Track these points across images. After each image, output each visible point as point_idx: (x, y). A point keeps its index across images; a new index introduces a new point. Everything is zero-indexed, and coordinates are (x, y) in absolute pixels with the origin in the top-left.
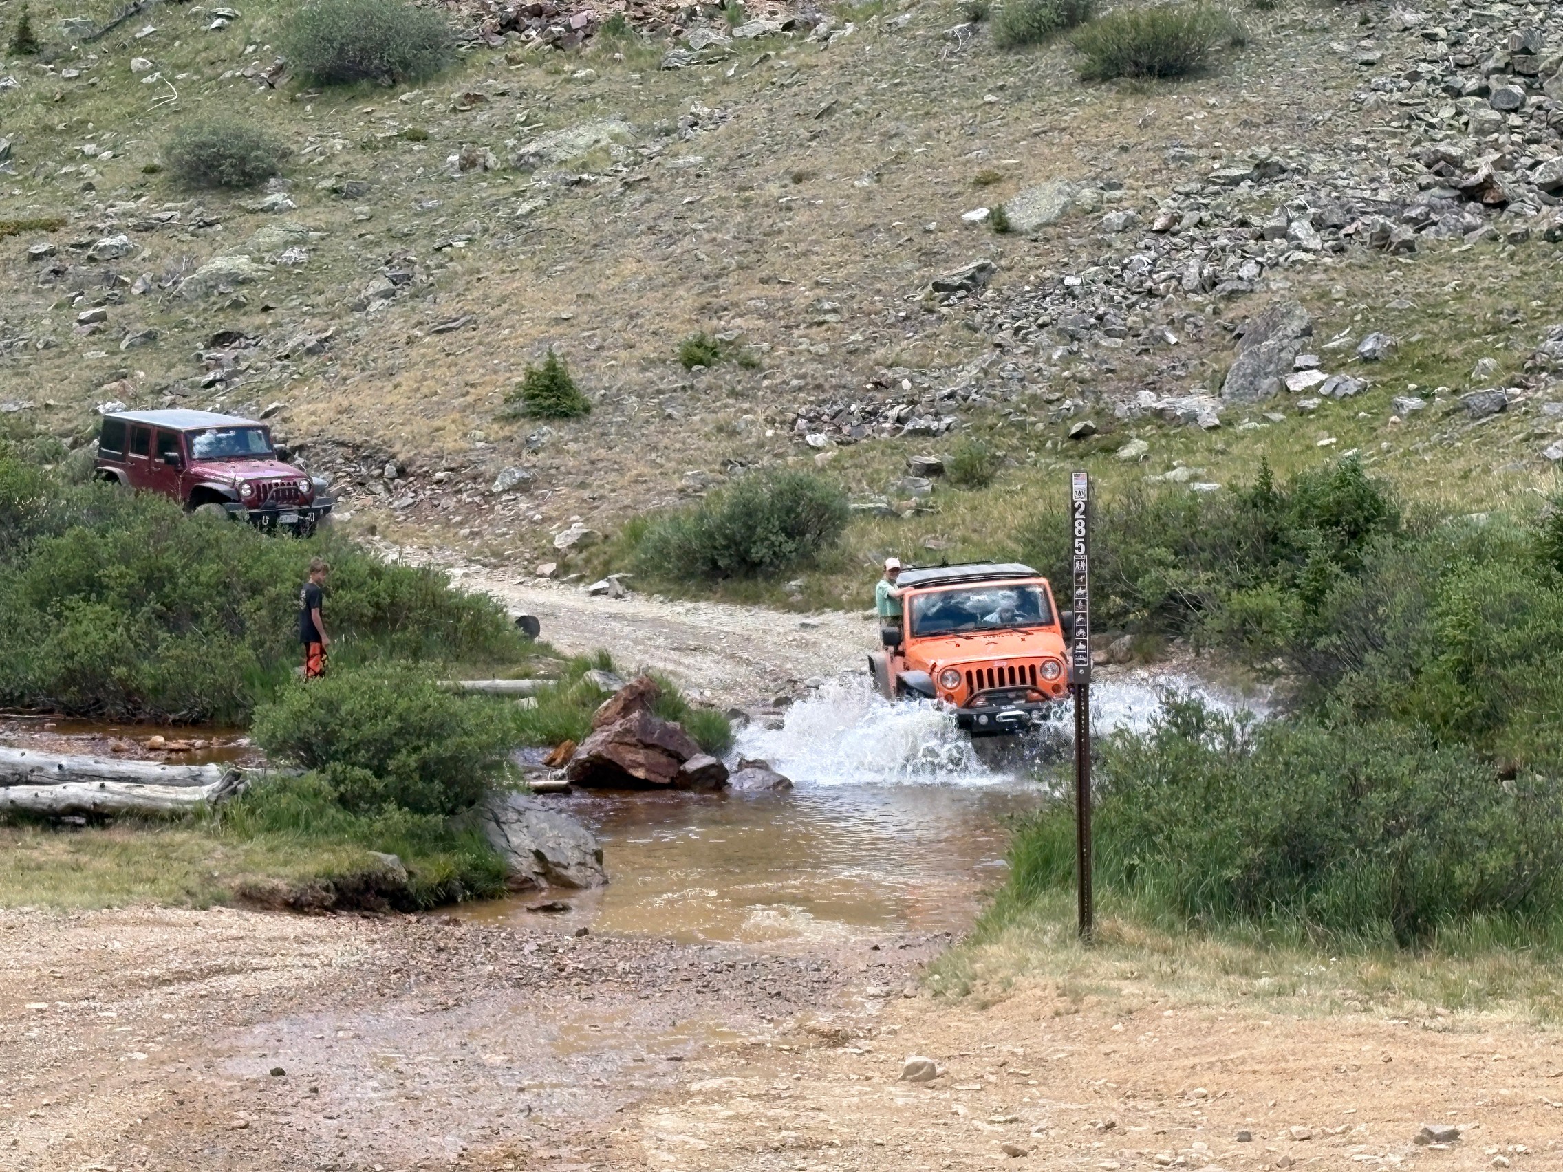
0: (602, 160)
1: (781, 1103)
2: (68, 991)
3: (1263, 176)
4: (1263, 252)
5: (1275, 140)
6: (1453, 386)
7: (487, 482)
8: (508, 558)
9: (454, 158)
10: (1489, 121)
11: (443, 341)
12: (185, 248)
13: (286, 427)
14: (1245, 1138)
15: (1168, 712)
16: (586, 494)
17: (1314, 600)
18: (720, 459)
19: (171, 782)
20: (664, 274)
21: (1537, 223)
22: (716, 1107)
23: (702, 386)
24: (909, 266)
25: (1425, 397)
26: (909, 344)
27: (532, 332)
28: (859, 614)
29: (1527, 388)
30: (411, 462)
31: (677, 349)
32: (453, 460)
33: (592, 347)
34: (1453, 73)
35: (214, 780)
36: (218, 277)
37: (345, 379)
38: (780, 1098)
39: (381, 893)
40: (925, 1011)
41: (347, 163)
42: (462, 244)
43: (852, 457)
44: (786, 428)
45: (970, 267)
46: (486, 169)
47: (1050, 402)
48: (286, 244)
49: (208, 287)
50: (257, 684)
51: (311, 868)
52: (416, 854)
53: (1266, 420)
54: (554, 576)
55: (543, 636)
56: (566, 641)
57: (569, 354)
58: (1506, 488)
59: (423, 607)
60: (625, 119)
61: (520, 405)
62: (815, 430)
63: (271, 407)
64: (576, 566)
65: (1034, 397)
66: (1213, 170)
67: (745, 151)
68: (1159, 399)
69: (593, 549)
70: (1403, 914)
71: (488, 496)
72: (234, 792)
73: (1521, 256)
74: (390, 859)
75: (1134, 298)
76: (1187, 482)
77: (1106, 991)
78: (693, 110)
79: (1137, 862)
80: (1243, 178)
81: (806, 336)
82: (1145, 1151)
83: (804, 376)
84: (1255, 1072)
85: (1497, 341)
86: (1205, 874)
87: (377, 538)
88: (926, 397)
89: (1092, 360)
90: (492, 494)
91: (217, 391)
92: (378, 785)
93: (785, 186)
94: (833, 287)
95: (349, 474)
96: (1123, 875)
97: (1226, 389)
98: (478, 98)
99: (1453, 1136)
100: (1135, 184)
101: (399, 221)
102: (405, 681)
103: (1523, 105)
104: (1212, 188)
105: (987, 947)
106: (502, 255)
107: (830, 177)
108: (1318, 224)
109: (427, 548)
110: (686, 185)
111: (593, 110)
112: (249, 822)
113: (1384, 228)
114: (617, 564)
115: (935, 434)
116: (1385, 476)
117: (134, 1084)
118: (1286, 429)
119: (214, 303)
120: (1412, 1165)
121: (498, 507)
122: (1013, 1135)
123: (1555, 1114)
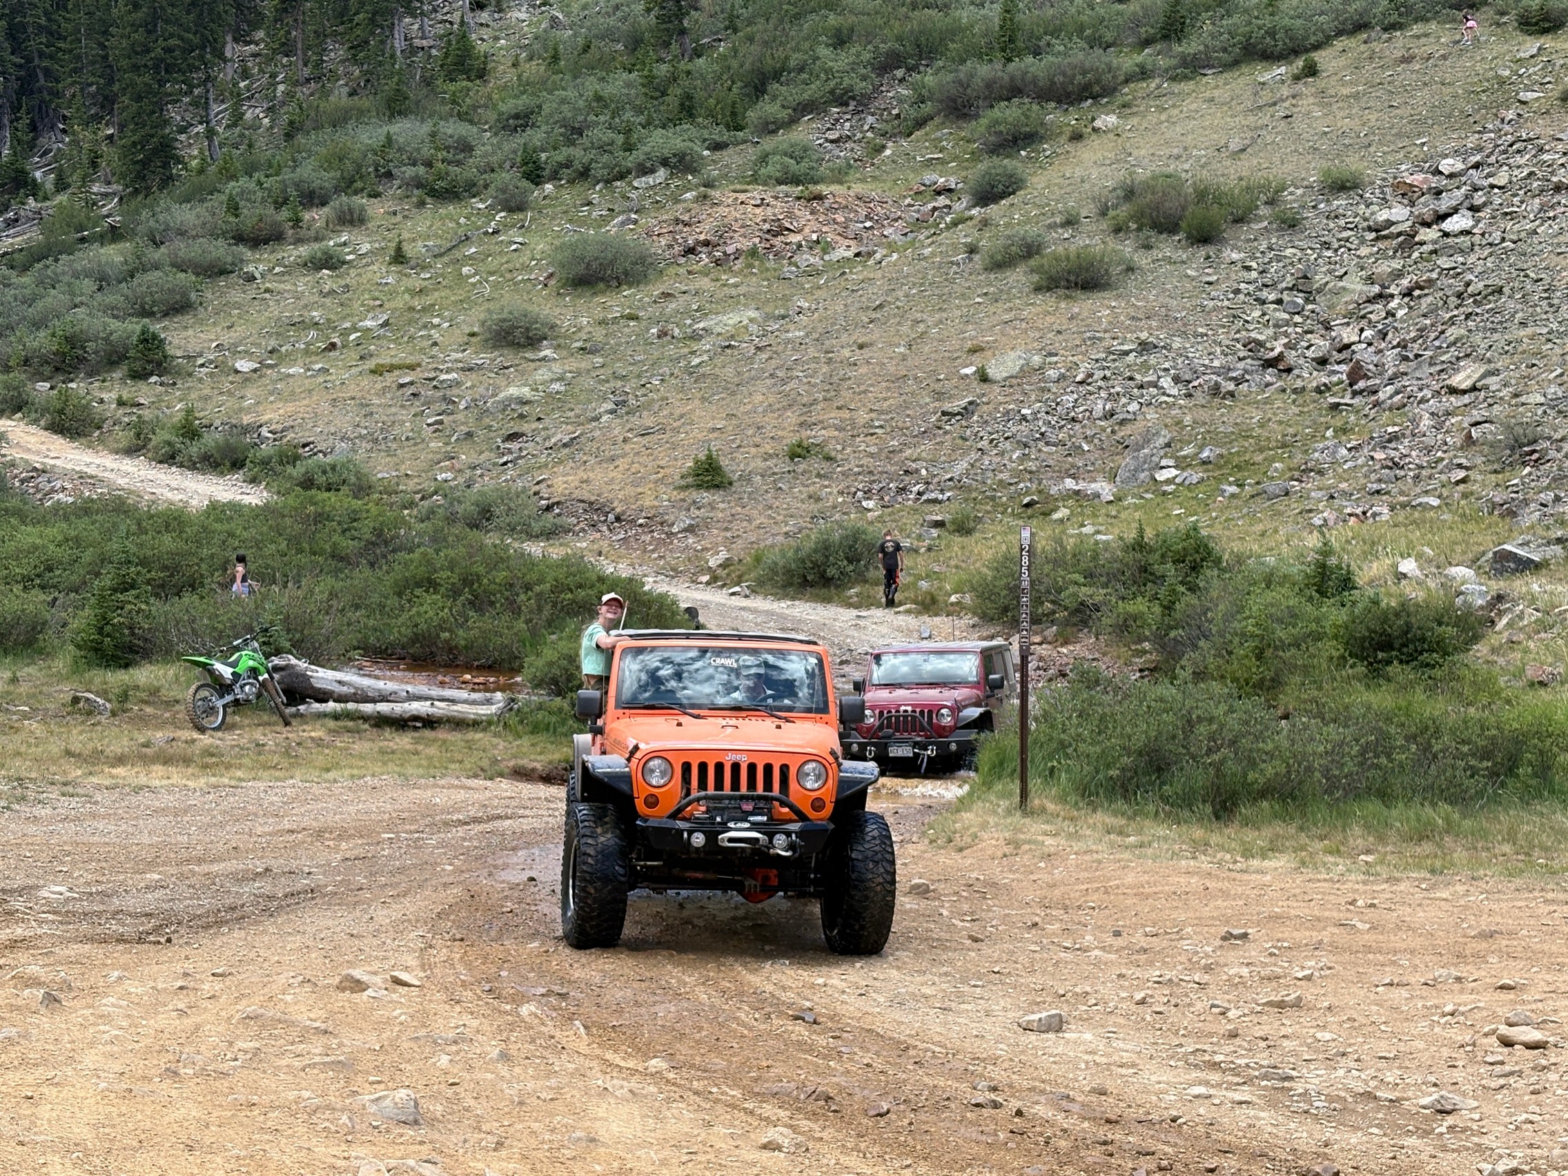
0: (743, 333)
2: (408, 827)
3: (1144, 350)
4: (1143, 396)
5: (1151, 328)
6: (1257, 480)
7: (669, 526)
8: (681, 572)
9: (654, 331)
10: (1282, 320)
11: (644, 441)
12: (492, 382)
13: (550, 490)
14: (1117, 934)
16: (729, 534)
17: (1168, 608)
18: (810, 515)
19: (474, 703)
20: (779, 403)
21: (1310, 382)
23: (800, 471)
24: (928, 400)
25: (1239, 486)
26: (926, 448)
27: (698, 436)
29: (1302, 482)
30: (624, 513)
31: (785, 448)
32: (649, 512)
33: (734, 446)
34: (1261, 290)
35: (499, 702)
36: (510, 399)
37: (585, 462)
40: (925, 852)
41: (590, 333)
42: (657, 383)
43: (889, 515)
44: (851, 497)
45: (963, 402)
46: (673, 337)
47: (1011, 484)
48: (552, 381)
49: (505, 405)
50: (527, 645)
51: (557, 756)
53: (1142, 498)
54: (708, 583)
57: (720, 450)
58: (1288, 542)
60: (757, 309)
61: (690, 480)
62: (868, 499)
63: (541, 478)
64: (722, 578)
65: (1001, 481)
66: (1113, 346)
67: (829, 329)
68: (1077, 484)
69: (732, 568)
70: (1218, 800)
71: (670, 535)
72: (511, 709)
73: (1300, 401)
75: (1063, 423)
76: (1093, 535)
77: (1035, 842)
78: (799, 304)
79: (1056, 764)
80: (1131, 351)
81: (864, 442)
82: (1056, 941)
83: (862, 466)
84: (1124, 894)
85: (1284, 453)
86: (1097, 772)
87: (602, 558)
88: (936, 480)
89: (1037, 459)
90: (672, 533)
91: (508, 468)
93: (853, 351)
94: (881, 412)
95: (586, 520)
96: (1047, 772)
97: (1118, 479)
98: (669, 295)
99: (1245, 936)
100: (1065, 353)
101: (620, 368)
103: (1303, 310)
104: (1112, 357)
105: (963, 814)
106: (682, 390)
107: (880, 346)
108: (1176, 380)
109: (632, 565)
110: (793, 349)
111: (739, 303)
112: (520, 728)
113: (1216, 383)
114: (746, 577)
115: (940, 502)
116: (1214, 533)
117: (445, 885)
118: (1154, 504)
119: (508, 415)
120: (1219, 953)
121: (676, 541)
122: (975, 929)
123: (1309, 924)
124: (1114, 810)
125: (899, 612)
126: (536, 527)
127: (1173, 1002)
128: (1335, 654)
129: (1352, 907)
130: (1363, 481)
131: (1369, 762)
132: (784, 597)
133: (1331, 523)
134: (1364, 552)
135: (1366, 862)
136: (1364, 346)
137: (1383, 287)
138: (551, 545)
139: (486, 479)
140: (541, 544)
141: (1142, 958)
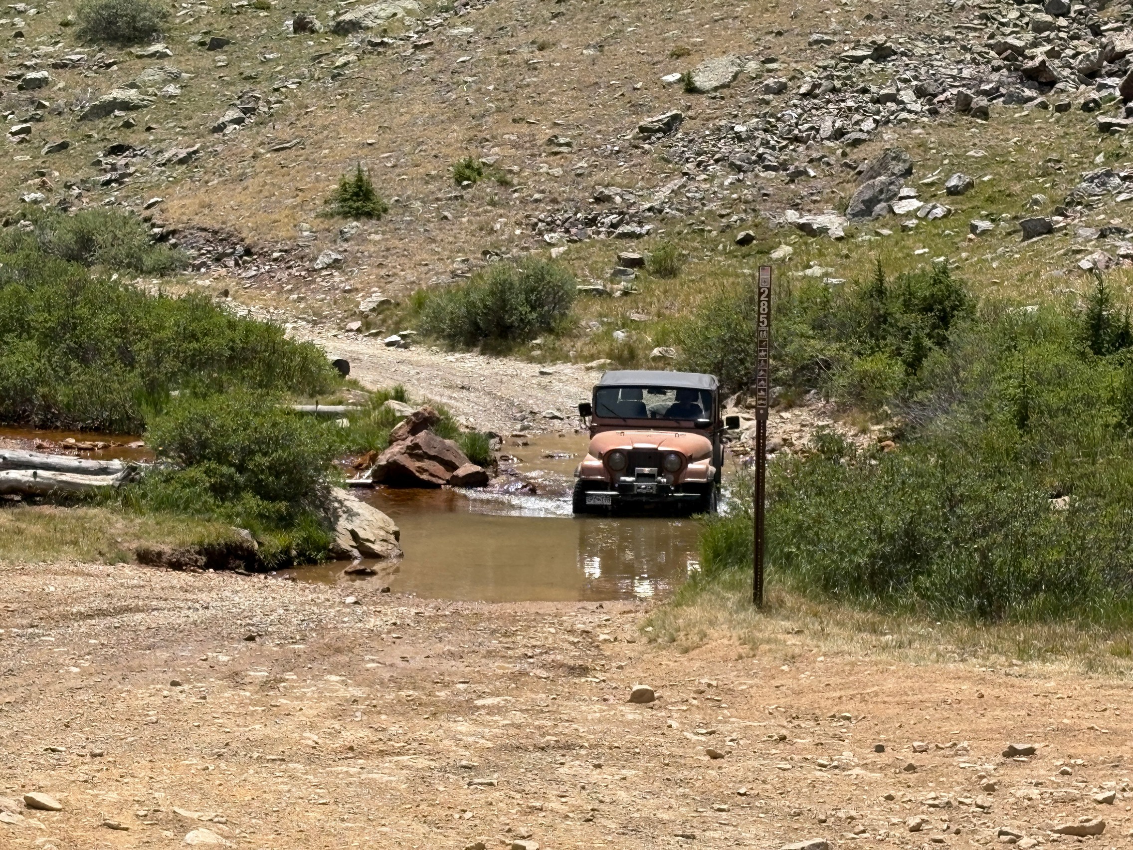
0: (398, 28)
1: (544, 715)
2: (19, 621)
3: (880, 56)
4: (879, 112)
5: (889, 30)
6: (1014, 214)
7: (311, 261)
8: (326, 317)
9: (289, 23)
10: (1044, 22)
11: (280, 157)
12: (90, 82)
13: (164, 216)
14: (880, 749)
15: (818, 442)
16: (383, 272)
17: (913, 365)
18: (481, 250)
19: (86, 472)
20: (443, 114)
21: (1076, 97)
22: (497, 718)
23: (469, 196)
24: (623, 113)
25: (993, 221)
26: (621, 169)
27: (345, 152)
28: (582, 365)
29: (1066, 216)
30: (256, 244)
31: (451, 168)
32: (286, 244)
33: (389, 165)
35: (116, 471)
36: (114, 104)
37: (207, 182)
38: (542, 712)
39: (238, 557)
40: (643, 653)
41: (211, 24)
42: (294, 86)
43: (578, 251)
44: (530, 228)
45: (665, 117)
46: (313, 31)
47: (722, 216)
48: (165, 82)
49: (107, 111)
50: (143, 402)
51: (188, 537)
52: (264, 530)
53: (878, 234)
54: (359, 330)
55: (353, 374)
56: (369, 379)
57: (372, 169)
58: (1051, 288)
59: (265, 351)
61: (335, 206)
62: (552, 230)
63: (152, 201)
64: (375, 323)
65: (710, 212)
66: (844, 51)
67: (503, 25)
68: (801, 216)
69: (388, 312)
71: (312, 271)
72: (132, 480)
73: (1064, 121)
74: (245, 533)
75: (784, 143)
76: (822, 277)
77: (776, 641)
79: (794, 550)
80: (865, 57)
81: (545, 162)
82: (809, 757)
83: (543, 192)
84: (885, 702)
85: (1045, 182)
86: (842, 560)
87: (229, 299)
88: (632, 210)
89: (753, 186)
90: (315, 270)
91: (112, 188)
92: (240, 479)
93: (532, 52)
94: (567, 127)
95: (209, 252)
96: (783, 560)
97: (849, 210)
99: (1030, 752)
100: (787, 60)
101: (247, 67)
103: (1069, 11)
104: (843, 64)
105: (686, 608)
106: (323, 94)
107: (564, 46)
108: (920, 92)
109: (266, 308)
110: (460, 48)
112: (143, 503)
113: (966, 97)
114: (405, 325)
115: (639, 236)
116: (965, 277)
117: (71, 689)
118: (892, 241)
119: (111, 123)
120: (1002, 772)
121: (319, 279)
122: (713, 743)
123: (1104, 738)
124: (861, 605)
125: (592, 368)
126: (148, 261)
127: (954, 828)
128: (1112, 421)
132: (452, 349)
133: (1101, 265)
138: (168, 282)
139: (85, 200)
140: (155, 281)
141: (912, 777)
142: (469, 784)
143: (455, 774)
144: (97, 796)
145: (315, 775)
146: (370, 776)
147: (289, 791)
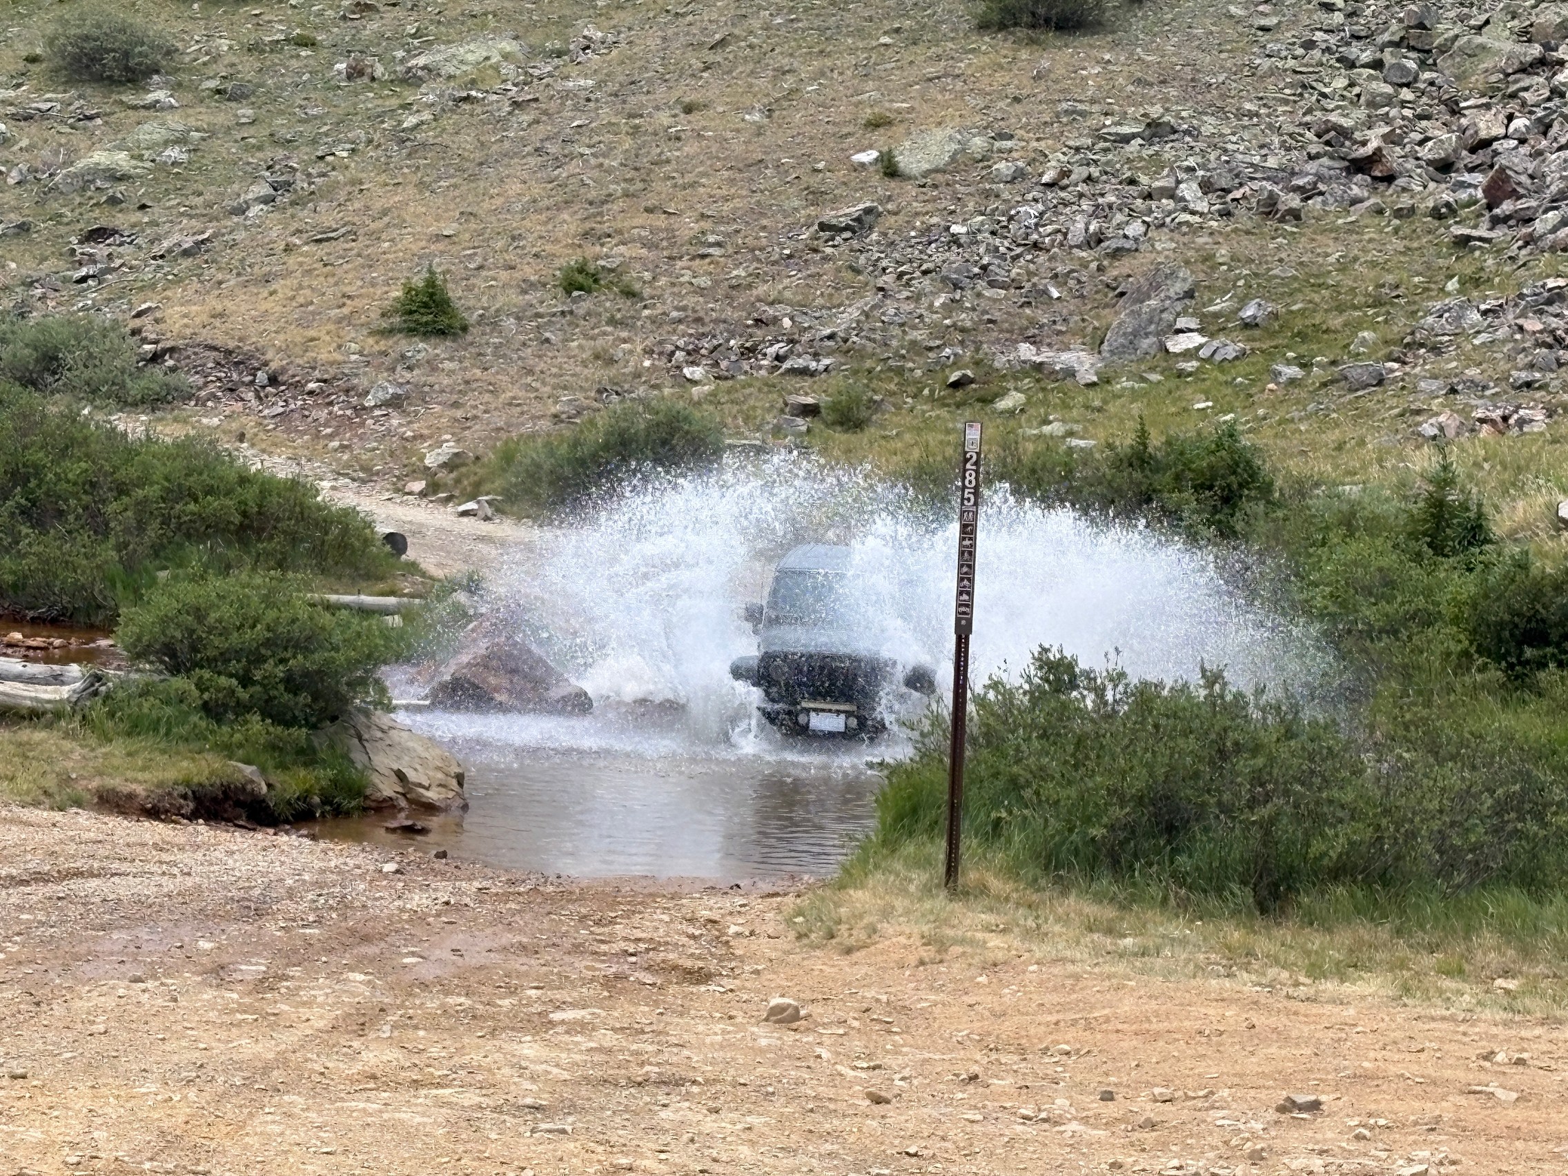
0: (491, 77)
1: (644, 1037)
3: (1154, 135)
4: (1150, 212)
5: (1168, 100)
6: (1332, 357)
7: (359, 395)
8: (377, 473)
9: (342, 66)
10: (1381, 95)
11: (321, 251)
12: (63, 141)
13: (158, 327)
14: (1108, 1097)
15: (1041, 668)
16: (459, 414)
18: (596, 386)
19: (31, 680)
20: (549, 197)
21: (1423, 199)
22: (579, 1038)
23: (581, 312)
24: (796, 203)
25: (1303, 366)
26: (792, 280)
27: (412, 246)
29: (1404, 363)
30: (283, 370)
31: (558, 273)
32: (327, 371)
33: (473, 266)
34: (1348, 44)
35: (75, 680)
36: (96, 172)
37: (220, 283)
38: (643, 1032)
39: (238, 804)
40: (789, 953)
41: (233, 65)
42: (345, 154)
43: (729, 392)
44: (664, 360)
45: (856, 210)
46: (373, 79)
47: (930, 349)
48: (166, 143)
49: (86, 181)
50: (119, 585)
51: (171, 775)
52: (276, 768)
53: (1144, 380)
54: (423, 494)
55: (410, 555)
56: (433, 560)
57: (448, 271)
58: (1380, 461)
59: (290, 519)
60: (516, 38)
61: (396, 320)
62: (693, 363)
63: (144, 306)
64: (446, 484)
65: (914, 343)
66: (1104, 126)
67: (636, 78)
68: (1038, 353)
69: (464, 470)
70: (1265, 881)
71: (360, 410)
72: (96, 693)
73: (1406, 230)
74: (249, 770)
75: (1019, 250)
76: (1064, 437)
77: (972, 942)
78: (586, 33)
79: (1004, 815)
80: (1134, 136)
81: (689, 268)
82: (1008, 1105)
83: (684, 309)
84: (1118, 1031)
85: (1377, 315)
86: (1071, 830)
87: (245, 445)
88: (806, 337)
89: (974, 309)
90: (364, 408)
91: (89, 287)
92: (243, 694)
93: (675, 116)
94: (720, 220)
95: (219, 379)
96: (989, 828)
97: (1105, 347)
98: (369, 7)
99: (1315, 1106)
100: (1026, 136)
101: (282, 126)
102: (272, 592)
103: (1416, 80)
104: (1102, 145)
105: (852, 892)
106: (385, 168)
107: (720, 109)
108: (1206, 187)
109: (294, 458)
110: (576, 108)
111: (484, 26)
112: (110, 724)
113: (1271, 194)
114: (488, 486)
115: (815, 373)
116: (1260, 443)
118: (1163, 390)
119: (91, 198)
120: (1273, 1133)
121: (370, 422)
122: (876, 1081)
123: (1418, 1089)
124: (1095, 895)
126: (135, 388)
128: (1455, 648)
129: (1487, 1064)
130: (1503, 366)
131: (1510, 827)
133: (1450, 433)
134: (1502, 483)
135: (1507, 992)
136: (1514, 143)
137: (1548, 47)
138: (160, 420)
139: (51, 304)
140: (143, 418)
141: (1149, 1137)
142: (533, 1131)
143: (515, 1116)
144: (13, 1134)
145: (320, 1112)
146: (397, 1115)
147: (282, 1134)
